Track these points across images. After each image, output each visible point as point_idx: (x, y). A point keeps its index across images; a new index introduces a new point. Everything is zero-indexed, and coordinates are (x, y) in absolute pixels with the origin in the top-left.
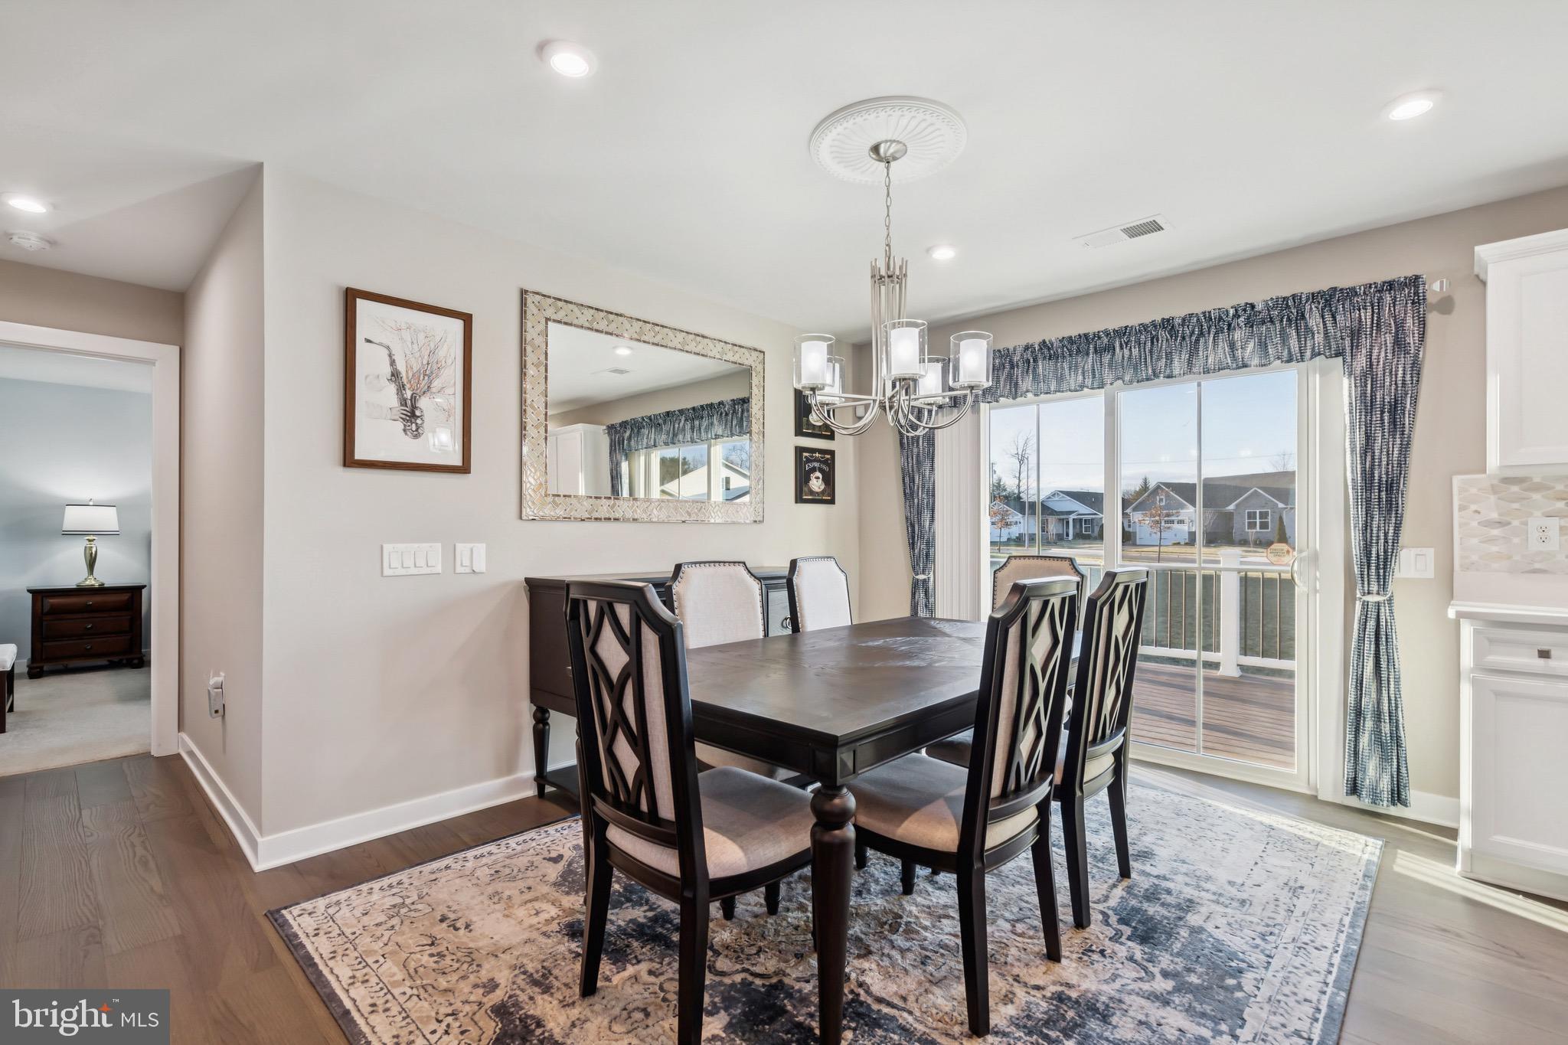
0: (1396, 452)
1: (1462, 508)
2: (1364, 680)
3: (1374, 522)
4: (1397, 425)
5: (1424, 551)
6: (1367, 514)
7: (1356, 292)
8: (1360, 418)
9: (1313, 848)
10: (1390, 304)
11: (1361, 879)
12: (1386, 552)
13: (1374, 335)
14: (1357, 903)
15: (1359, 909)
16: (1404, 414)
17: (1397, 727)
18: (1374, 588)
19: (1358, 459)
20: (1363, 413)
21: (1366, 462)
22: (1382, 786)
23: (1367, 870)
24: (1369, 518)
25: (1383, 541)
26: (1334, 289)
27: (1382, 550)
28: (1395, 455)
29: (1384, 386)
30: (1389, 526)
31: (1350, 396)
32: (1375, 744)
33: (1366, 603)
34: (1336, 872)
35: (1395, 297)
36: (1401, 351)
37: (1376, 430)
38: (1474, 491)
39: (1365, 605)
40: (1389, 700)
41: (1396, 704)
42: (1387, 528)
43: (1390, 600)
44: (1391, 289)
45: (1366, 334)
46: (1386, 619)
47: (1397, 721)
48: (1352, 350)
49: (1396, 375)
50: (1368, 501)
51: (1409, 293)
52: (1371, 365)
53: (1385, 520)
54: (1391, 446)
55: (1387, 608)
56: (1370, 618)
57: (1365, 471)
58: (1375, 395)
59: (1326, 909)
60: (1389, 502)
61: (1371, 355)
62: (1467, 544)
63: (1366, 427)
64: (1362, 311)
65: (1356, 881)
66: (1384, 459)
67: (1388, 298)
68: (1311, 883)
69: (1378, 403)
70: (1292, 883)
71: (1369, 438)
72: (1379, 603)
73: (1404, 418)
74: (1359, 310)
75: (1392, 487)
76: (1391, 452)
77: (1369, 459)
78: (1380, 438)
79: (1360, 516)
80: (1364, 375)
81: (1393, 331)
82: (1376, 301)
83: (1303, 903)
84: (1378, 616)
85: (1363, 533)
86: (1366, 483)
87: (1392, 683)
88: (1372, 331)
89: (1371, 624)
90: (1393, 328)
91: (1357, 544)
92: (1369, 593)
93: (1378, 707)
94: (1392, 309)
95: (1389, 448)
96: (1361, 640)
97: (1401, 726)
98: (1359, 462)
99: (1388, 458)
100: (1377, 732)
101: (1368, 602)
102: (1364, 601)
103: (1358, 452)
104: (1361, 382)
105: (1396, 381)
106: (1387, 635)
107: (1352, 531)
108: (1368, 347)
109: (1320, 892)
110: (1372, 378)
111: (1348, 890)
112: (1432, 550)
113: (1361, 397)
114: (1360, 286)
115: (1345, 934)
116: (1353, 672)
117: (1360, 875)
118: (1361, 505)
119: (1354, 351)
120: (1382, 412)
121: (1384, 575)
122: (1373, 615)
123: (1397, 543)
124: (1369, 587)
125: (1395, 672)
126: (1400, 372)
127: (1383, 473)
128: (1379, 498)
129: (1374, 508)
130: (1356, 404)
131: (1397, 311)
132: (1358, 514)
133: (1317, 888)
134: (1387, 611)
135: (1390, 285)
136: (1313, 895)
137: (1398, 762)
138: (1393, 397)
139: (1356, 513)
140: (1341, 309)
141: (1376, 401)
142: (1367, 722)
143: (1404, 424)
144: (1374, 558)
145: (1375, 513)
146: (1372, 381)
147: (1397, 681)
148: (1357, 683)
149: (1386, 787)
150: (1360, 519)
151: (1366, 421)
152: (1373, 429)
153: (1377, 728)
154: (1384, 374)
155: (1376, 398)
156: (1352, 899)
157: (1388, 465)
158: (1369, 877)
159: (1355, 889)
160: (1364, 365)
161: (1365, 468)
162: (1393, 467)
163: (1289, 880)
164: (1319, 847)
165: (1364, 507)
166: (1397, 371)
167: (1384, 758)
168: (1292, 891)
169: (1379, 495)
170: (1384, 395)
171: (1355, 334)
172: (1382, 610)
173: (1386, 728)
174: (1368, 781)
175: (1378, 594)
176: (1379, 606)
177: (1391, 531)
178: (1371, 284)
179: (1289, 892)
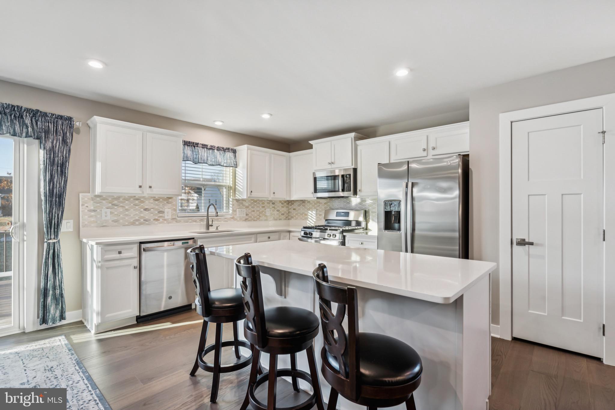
0: (63, 183)
1: (83, 205)
2: (49, 275)
3: (54, 210)
4: (63, 172)
5: (70, 221)
6: (50, 207)
7: (47, 115)
8: (48, 168)
9: (42, 351)
10: (61, 125)
11: (69, 352)
12: (58, 222)
13: (54, 135)
14: (75, 360)
15: (77, 362)
16: (66, 169)
17: (62, 290)
18: (53, 237)
19: (47, 184)
20: (50, 166)
21: (50, 185)
22: (56, 315)
23: (68, 348)
24: (51, 209)
25: (57, 218)
26: (38, 111)
27: (56, 221)
28: (62, 184)
29: (58, 156)
30: (59, 212)
31: (44, 157)
32: (53, 299)
33: (49, 243)
34: (59, 355)
35: (63, 122)
36: (65, 144)
37: (55, 173)
38: (86, 199)
39: (49, 244)
40: (59, 280)
41: (61, 281)
42: (58, 212)
43: (59, 241)
44: (61, 119)
45: (51, 134)
46: (58, 249)
47: (62, 287)
48: (45, 138)
49: (63, 153)
50: (51, 202)
51: (68, 123)
52: (53, 147)
53: (57, 209)
54: (60, 180)
55: (58, 244)
56: (51, 249)
57: (50, 189)
58: (55, 159)
59: (67, 369)
60: (60, 202)
61: (53, 143)
62: (84, 218)
63: (51, 171)
64: (50, 124)
65: (68, 354)
66: (58, 185)
67: (60, 122)
68: (54, 364)
69: (56, 162)
70: (47, 368)
71: (52, 176)
72: (54, 242)
73: (66, 170)
74: (48, 123)
75: (61, 196)
76: (60, 183)
77: (51, 184)
78: (56, 177)
79: (48, 208)
80: (50, 150)
81: (62, 136)
82: (55, 122)
83: (58, 372)
84: (54, 248)
85: (49, 215)
86: (50, 194)
87: (60, 273)
88: (53, 133)
89: (51, 252)
90: (62, 134)
91: (46, 219)
92: (50, 239)
93: (54, 284)
94: (62, 127)
95: (60, 181)
96: (47, 259)
97: (63, 289)
98: (47, 185)
99: (59, 185)
100: (54, 295)
101: (50, 243)
102: (48, 243)
103: (47, 181)
104: (49, 153)
105: (63, 155)
106: (58, 255)
107: (44, 214)
108: (52, 139)
109: (60, 365)
110: (53, 152)
111: (68, 358)
112: (72, 221)
113: (49, 159)
114: (49, 113)
115: (81, 372)
116: (43, 273)
117: (67, 351)
118: (48, 203)
119: (46, 139)
120: (58, 167)
121: (57, 231)
122: (52, 248)
123: (62, 218)
124: (50, 237)
125: (61, 269)
126: (65, 152)
127: (57, 191)
128: (56, 201)
129: (54, 205)
130: (47, 161)
131: (63, 128)
132: (46, 207)
133: (58, 364)
134: (58, 245)
135: (61, 117)
136: (59, 367)
137: (62, 304)
138: (61, 161)
139: (45, 206)
140: (40, 120)
141: (55, 162)
142: (50, 292)
143: (66, 173)
144: (53, 225)
145: (54, 206)
146: (53, 153)
147: (62, 272)
148: (45, 277)
149: (58, 315)
150: (48, 209)
151: (51, 169)
152: (53, 173)
153: (54, 293)
154: (58, 151)
155: (55, 161)
156: (72, 360)
157: (59, 188)
158: (70, 350)
159: (70, 356)
160: (51, 146)
161: (50, 188)
162: (61, 189)
163: (45, 368)
164: (44, 350)
165: (49, 204)
166: (63, 151)
167: (57, 304)
168: (50, 371)
169: (56, 199)
170: (58, 160)
171: (47, 132)
172: (56, 245)
173: (58, 292)
174: (51, 315)
175: (54, 239)
176: (54, 244)
177: (60, 214)
178: (53, 114)
179: (49, 372)
